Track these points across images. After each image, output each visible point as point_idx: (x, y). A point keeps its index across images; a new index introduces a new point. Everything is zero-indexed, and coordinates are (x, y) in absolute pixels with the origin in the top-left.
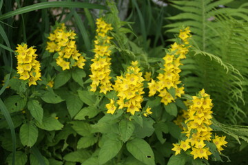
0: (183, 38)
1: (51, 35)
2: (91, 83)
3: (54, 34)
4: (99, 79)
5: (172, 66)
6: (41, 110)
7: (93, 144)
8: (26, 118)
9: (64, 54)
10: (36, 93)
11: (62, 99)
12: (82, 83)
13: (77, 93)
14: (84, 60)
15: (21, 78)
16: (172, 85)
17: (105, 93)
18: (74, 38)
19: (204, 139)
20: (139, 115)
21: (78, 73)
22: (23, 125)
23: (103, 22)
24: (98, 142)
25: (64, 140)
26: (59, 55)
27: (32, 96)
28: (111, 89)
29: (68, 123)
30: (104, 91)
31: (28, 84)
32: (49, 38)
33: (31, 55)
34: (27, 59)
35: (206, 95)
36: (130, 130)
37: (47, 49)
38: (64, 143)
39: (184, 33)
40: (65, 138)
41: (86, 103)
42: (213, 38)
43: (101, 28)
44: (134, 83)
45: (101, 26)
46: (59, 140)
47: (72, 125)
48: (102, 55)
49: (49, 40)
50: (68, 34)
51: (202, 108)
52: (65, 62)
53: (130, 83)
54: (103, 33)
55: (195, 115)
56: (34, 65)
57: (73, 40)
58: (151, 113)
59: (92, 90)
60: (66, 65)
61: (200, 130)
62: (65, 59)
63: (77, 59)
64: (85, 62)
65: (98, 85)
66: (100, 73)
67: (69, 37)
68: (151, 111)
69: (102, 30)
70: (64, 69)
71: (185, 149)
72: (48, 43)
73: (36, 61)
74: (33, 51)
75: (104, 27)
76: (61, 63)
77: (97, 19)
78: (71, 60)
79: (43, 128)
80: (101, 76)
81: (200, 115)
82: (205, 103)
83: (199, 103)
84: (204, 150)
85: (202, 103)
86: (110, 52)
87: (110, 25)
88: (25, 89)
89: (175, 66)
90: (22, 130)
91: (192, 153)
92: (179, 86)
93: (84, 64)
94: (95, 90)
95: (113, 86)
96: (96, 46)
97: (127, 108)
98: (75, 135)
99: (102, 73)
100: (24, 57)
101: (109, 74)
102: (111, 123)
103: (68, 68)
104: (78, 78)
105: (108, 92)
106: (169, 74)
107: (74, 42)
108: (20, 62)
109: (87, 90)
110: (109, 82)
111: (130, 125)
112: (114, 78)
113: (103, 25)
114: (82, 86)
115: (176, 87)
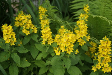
0: (86, 11)
1: (16, 18)
2: (43, 40)
3: (18, 17)
4: (46, 37)
5: (83, 26)
6: (19, 58)
7: (47, 71)
8: (11, 63)
9: (26, 27)
10: (14, 49)
11: (28, 50)
12: (37, 41)
13: (35, 46)
14: (36, 29)
15: (6, 42)
16: (84, 35)
17: (50, 44)
18: (30, 18)
19: (108, 62)
20: (73, 54)
21: (34, 35)
22: (10, 67)
23: (42, 8)
24: (49, 69)
25: (31, 71)
26: (23, 28)
27: (13, 51)
28: (53, 42)
29: (32, 62)
30: (50, 43)
31: (10, 45)
32: (16, 19)
33: (10, 30)
34: (8, 32)
35: (108, 39)
36: (69, 62)
37: (15, 25)
38: (31, 73)
39: (86, 8)
40: (32, 70)
41: (40, 50)
42: (94, 9)
43: (41, 11)
44: (70, 38)
45: (41, 10)
46: (29, 71)
47: (34, 62)
48: (45, 25)
49: (15, 21)
50: (27, 16)
51: (106, 46)
52: (27, 31)
53: (67, 38)
54: (42, 13)
55: (103, 50)
56: (12, 34)
57: (30, 19)
58: (78, 52)
59: (43, 44)
60: (27, 33)
61: (105, 58)
62: (27, 30)
63: (33, 28)
64: (37, 30)
65: (46, 41)
66: (46, 35)
67: (28, 18)
68: (78, 51)
69: (42, 12)
70: (27, 34)
71: (99, 69)
72: (15, 22)
73: (13, 32)
74: (10, 27)
75: (43, 10)
76: (25, 32)
77: (39, 7)
78: (30, 29)
79: (21, 66)
80: (47, 36)
81: (105, 50)
82: (107, 43)
83: (104, 44)
84: (109, 68)
85: (106, 43)
86: (49, 22)
87: (46, 9)
88: (9, 48)
89: (84, 25)
90: (10, 69)
91: (102, 70)
92: (87, 35)
93: (37, 31)
94: (45, 44)
95: (54, 40)
96: (41, 21)
97: (66, 51)
98: (36, 68)
99: (48, 34)
100: (6, 31)
101: (51, 34)
102: (58, 60)
103: (29, 34)
104: (35, 38)
105: (52, 43)
106: (82, 30)
107: (31, 20)
108: (4, 34)
109: (40, 44)
110: (52, 38)
111: (68, 60)
112: (54, 36)
113: (42, 9)
114: (37, 42)
115: (86, 36)
